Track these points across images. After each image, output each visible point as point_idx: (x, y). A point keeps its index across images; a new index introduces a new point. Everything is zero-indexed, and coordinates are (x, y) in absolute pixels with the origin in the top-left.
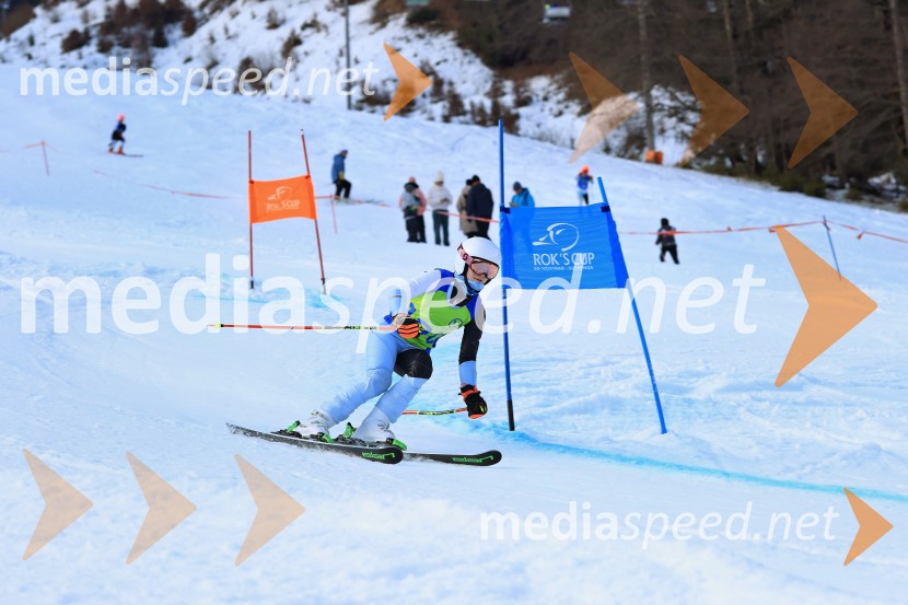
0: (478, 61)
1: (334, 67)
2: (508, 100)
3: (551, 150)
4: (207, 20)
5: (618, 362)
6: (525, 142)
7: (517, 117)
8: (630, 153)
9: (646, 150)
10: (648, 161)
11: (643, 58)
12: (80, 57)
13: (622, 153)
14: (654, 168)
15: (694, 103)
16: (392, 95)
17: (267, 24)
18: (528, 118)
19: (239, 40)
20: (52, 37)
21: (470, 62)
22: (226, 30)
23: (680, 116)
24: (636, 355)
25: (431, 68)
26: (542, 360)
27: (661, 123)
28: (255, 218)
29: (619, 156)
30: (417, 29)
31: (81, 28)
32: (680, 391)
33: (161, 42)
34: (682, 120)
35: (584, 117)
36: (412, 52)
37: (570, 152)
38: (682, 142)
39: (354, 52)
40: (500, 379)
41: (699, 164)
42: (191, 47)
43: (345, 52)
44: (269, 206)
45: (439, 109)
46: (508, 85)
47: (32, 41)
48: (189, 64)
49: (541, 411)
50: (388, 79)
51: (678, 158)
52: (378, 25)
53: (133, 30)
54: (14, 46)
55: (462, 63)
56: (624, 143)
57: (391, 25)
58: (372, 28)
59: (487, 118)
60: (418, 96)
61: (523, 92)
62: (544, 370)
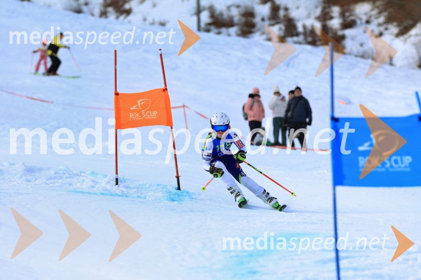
2: (335, 23)
6: (350, 59)
7: (343, 37)
16: (237, 19)
18: (353, 39)
28: (119, 126)
35: (402, 38)
37: (388, 67)
40: (331, 264)
44: (131, 115)
45: (276, 30)
46: (336, 10)
50: (232, 5)
59: (317, 39)
60: (257, 20)
61: (349, 16)
62: (368, 256)
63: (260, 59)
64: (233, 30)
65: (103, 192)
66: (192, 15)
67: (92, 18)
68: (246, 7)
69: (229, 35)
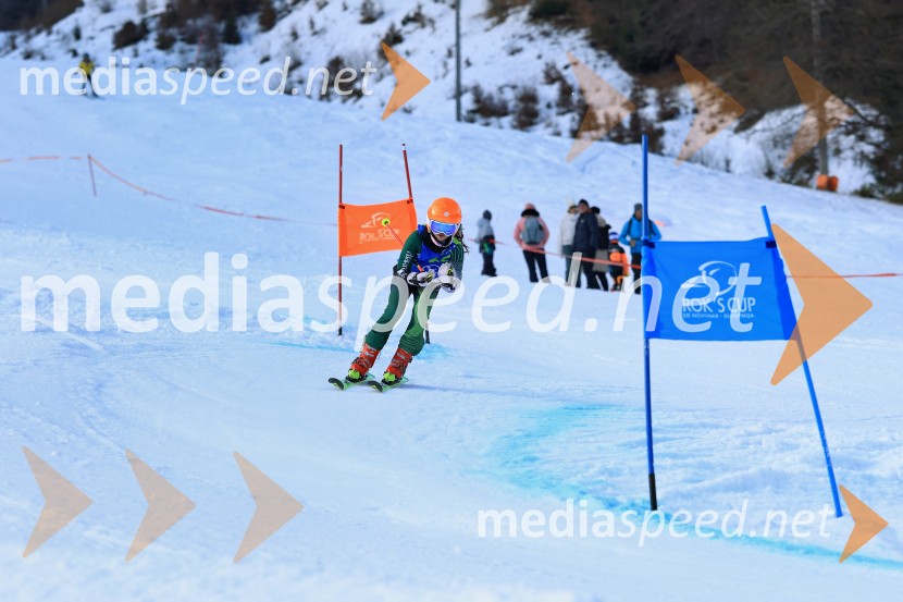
0: (615, 65)
1: (441, 70)
2: (650, 112)
3: (701, 174)
4: (290, 12)
5: (783, 430)
6: (670, 162)
7: (661, 132)
8: (797, 178)
9: (818, 173)
10: (820, 188)
11: (816, 63)
12: (136, 55)
13: (788, 178)
14: (827, 196)
15: (877, 117)
16: (511, 105)
17: (361, 18)
18: (674, 135)
19: (327, 36)
20: (102, 30)
21: (605, 66)
22: (312, 24)
23: (860, 133)
24: (806, 421)
25: (558, 73)
26: (689, 426)
27: (836, 141)
28: (345, 250)
29: (784, 181)
30: (542, 25)
31: (137, 20)
32: (858, 465)
33: (234, 38)
34: (862, 138)
35: (743, 134)
36: (536, 52)
37: (724, 175)
38: (861, 166)
39: (465, 52)
40: (640, 448)
41: (882, 192)
42: (269, 45)
43: (455, 52)
44: (363, 236)
45: (566, 122)
47: (77, 34)
48: (267, 64)
49: (689, 487)
50: (506, 86)
51: (857, 185)
52: (495, 19)
53: (200, 23)
54: (57, 40)
55: (595, 67)
56: (790, 165)
57: (510, 20)
58: (488, 23)
59: (625, 134)
60: (541, 106)
61: (669, 103)
62: (693, 438)
63: (545, 162)
64: (507, 121)
65: (320, 344)
66: (449, 99)
67: (309, 102)
68: (525, 88)
69: (501, 127)
